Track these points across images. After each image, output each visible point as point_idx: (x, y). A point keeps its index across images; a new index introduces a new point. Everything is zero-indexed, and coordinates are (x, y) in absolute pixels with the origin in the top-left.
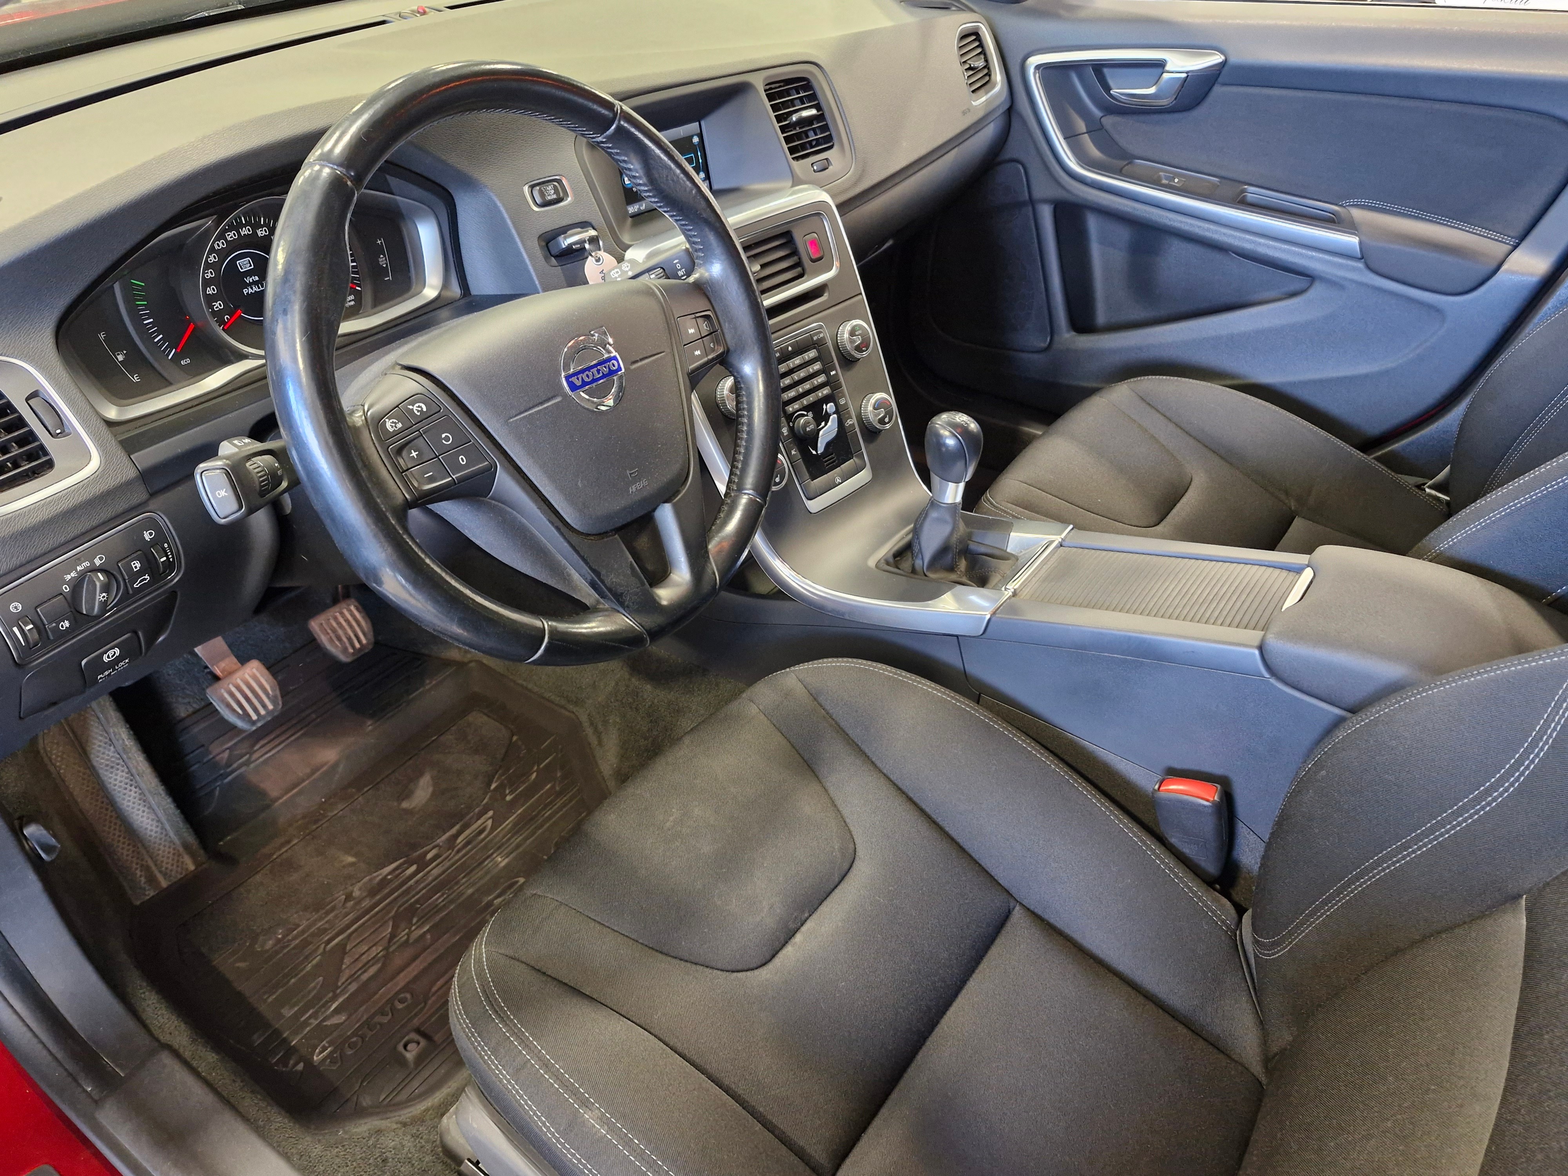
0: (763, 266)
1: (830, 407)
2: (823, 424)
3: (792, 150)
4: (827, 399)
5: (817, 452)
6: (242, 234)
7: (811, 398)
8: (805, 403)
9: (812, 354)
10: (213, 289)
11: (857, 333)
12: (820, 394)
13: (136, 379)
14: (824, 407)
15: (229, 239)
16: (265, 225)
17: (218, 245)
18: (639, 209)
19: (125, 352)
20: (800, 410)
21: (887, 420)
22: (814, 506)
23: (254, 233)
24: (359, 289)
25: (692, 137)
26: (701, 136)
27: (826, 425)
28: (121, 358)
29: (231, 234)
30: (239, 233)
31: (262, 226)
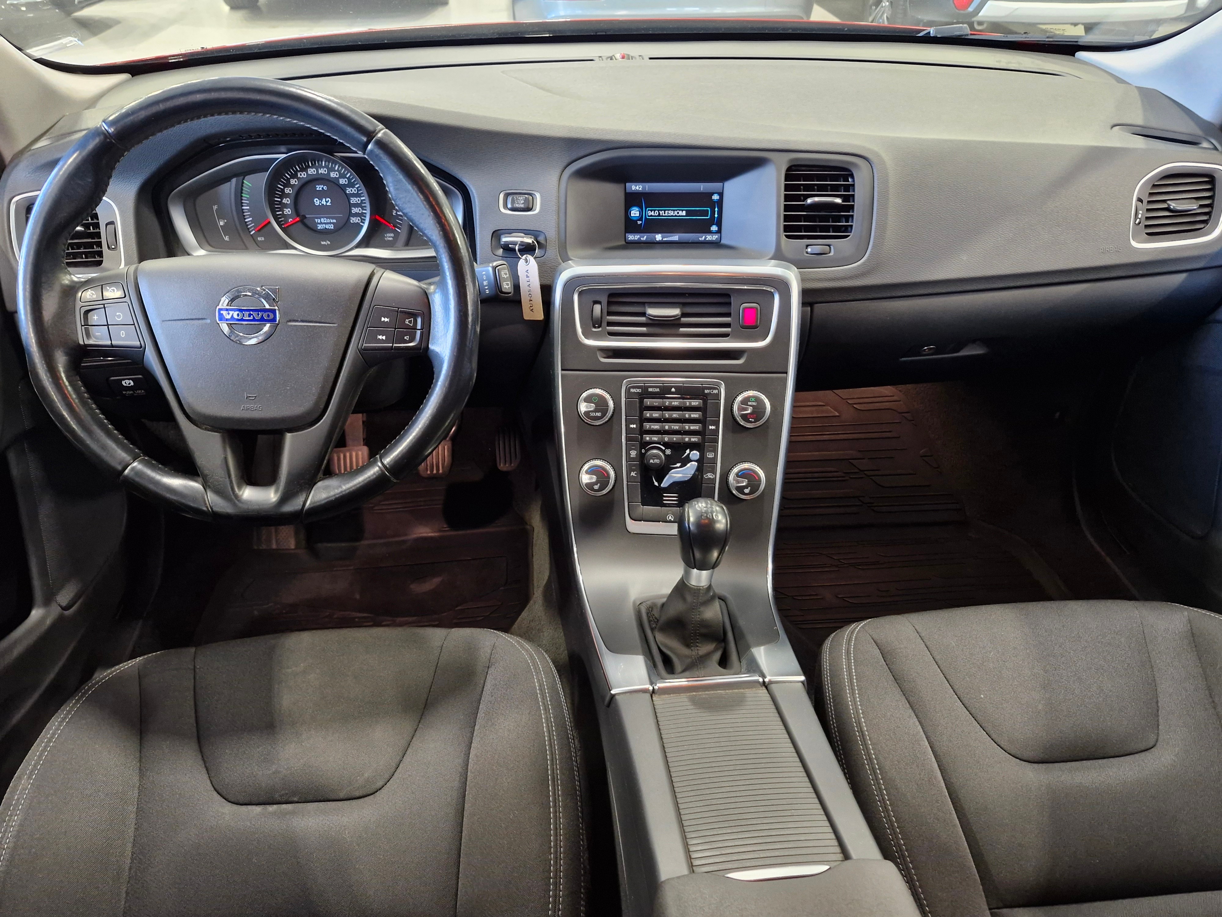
0: (684, 315)
1: (695, 454)
2: (678, 465)
3: (787, 229)
4: (693, 446)
5: (660, 484)
6: (320, 172)
7: (675, 438)
8: (666, 439)
9: (695, 403)
10: (288, 201)
11: (750, 403)
12: (687, 439)
13: (227, 238)
14: (688, 451)
15: (309, 173)
16: (338, 171)
17: (301, 175)
18: (639, 239)
19: (226, 221)
20: (659, 443)
21: (747, 491)
22: (633, 526)
23: (329, 174)
24: (400, 231)
25: (713, 194)
26: (721, 195)
27: (680, 467)
28: (222, 223)
29: (312, 170)
30: (317, 171)
31: (335, 171)
